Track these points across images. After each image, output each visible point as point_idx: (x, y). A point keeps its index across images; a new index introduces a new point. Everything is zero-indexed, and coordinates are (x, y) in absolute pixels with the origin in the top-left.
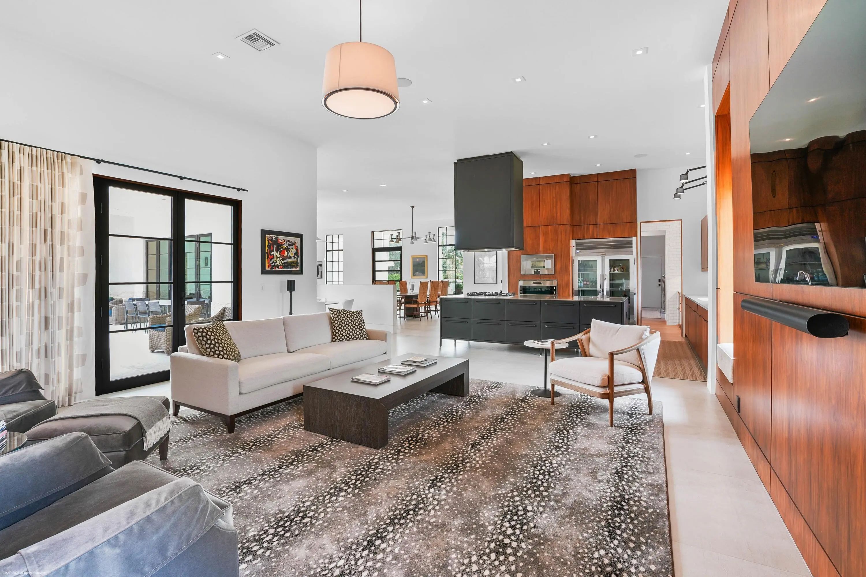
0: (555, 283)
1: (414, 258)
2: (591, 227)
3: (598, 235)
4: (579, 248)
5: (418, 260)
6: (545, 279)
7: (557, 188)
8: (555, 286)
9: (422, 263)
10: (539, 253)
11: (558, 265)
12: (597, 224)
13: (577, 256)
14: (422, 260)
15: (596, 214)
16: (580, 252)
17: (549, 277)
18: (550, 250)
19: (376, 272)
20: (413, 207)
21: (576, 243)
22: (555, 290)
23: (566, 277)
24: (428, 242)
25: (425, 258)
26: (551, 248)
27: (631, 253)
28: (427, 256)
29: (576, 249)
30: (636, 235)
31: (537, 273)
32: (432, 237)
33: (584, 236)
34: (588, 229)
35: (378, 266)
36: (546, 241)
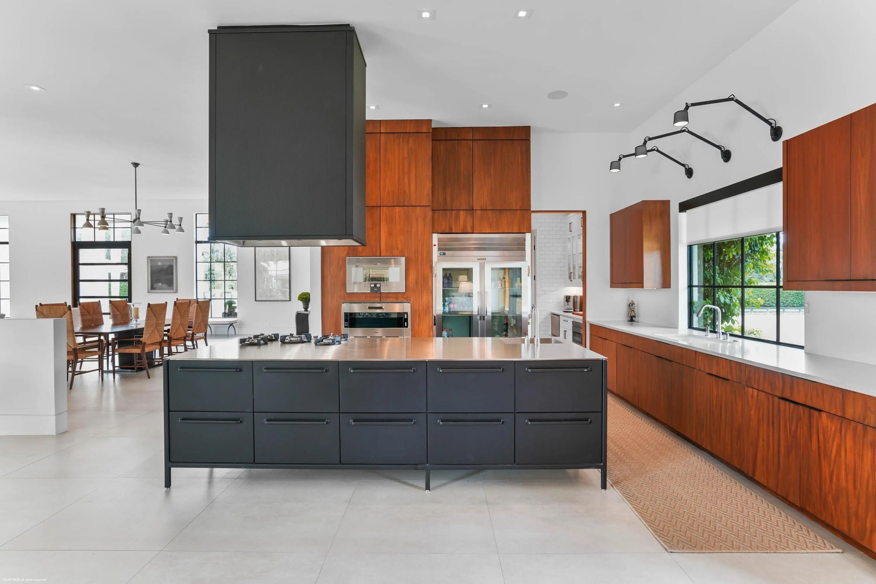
0: (406, 308)
1: (151, 260)
2: (462, 213)
3: (473, 227)
4: (444, 249)
5: (160, 264)
6: (389, 300)
7: (411, 141)
8: (407, 313)
9: (167, 269)
10: (378, 254)
11: (412, 277)
12: (471, 210)
13: (439, 261)
14: (167, 264)
15: (470, 193)
16: (444, 254)
17: (397, 297)
18: (397, 249)
19: (81, 283)
20: (136, 165)
21: (439, 240)
22: (406, 320)
23: (425, 298)
24: (169, 230)
25: (173, 260)
26: (399, 246)
27: (523, 258)
28: (176, 258)
29: (439, 249)
30: (529, 230)
31: (376, 291)
32: (175, 221)
33: (451, 229)
34: (457, 217)
35: (84, 272)
36: (390, 234)
